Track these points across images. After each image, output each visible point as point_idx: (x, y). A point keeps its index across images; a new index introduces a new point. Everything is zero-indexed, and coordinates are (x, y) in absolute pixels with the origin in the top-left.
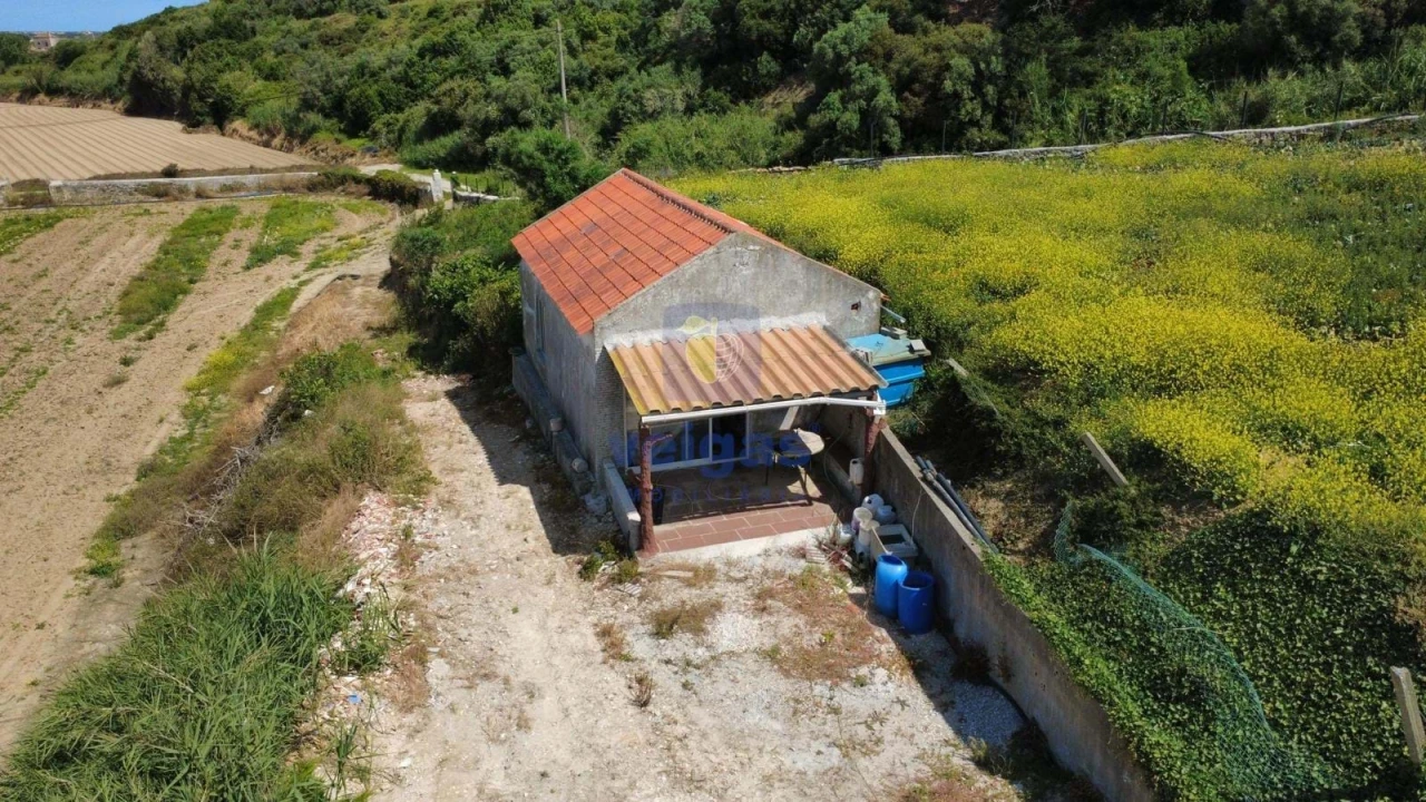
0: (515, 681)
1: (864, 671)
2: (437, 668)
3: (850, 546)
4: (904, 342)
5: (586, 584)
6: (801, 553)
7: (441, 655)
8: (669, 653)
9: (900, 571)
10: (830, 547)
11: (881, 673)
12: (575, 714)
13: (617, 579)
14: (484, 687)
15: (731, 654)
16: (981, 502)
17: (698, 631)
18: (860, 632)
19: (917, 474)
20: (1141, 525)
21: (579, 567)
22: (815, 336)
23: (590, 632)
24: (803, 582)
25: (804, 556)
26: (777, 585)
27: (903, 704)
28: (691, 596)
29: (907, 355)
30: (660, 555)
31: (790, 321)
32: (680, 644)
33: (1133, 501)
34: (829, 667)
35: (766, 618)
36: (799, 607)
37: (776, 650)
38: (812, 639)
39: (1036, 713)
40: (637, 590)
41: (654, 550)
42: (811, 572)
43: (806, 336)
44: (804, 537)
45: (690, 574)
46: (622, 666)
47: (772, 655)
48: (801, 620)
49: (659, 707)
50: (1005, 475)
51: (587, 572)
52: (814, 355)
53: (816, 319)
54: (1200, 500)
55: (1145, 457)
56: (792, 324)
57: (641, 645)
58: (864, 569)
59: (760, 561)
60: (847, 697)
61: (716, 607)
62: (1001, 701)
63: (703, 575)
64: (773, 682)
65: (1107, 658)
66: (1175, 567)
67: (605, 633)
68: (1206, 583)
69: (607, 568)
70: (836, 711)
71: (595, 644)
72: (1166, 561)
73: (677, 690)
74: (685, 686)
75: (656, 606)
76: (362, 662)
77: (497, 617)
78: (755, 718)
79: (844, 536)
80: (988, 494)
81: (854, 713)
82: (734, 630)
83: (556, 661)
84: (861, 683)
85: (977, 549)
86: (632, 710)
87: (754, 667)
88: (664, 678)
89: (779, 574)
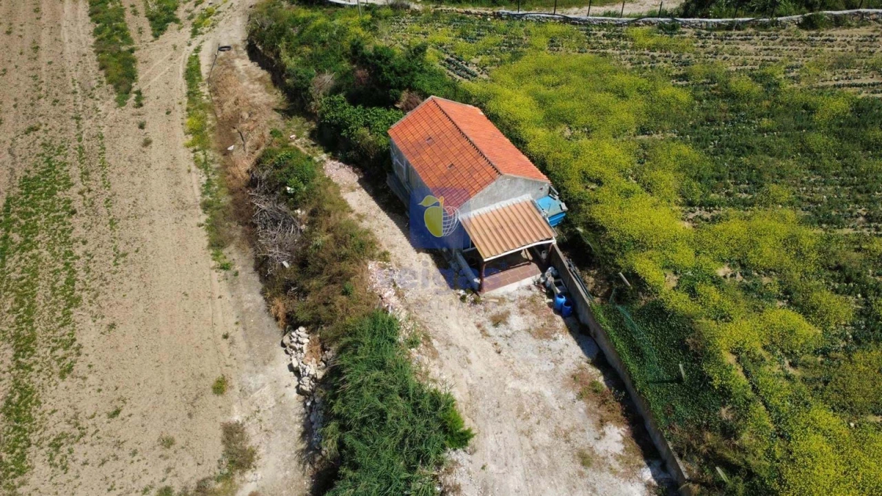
0: (460, 345)
1: (556, 335)
2: (435, 343)
3: (544, 284)
4: (558, 202)
5: (464, 304)
6: (529, 288)
7: (434, 338)
8: (500, 333)
9: (563, 300)
10: (538, 284)
11: (561, 336)
12: (482, 357)
13: (475, 302)
14: (451, 349)
15: (518, 331)
16: (587, 277)
17: (506, 323)
18: (551, 319)
19: (568, 268)
20: (633, 298)
21: (459, 297)
22: (529, 207)
23: (473, 325)
24: (532, 300)
25: (530, 289)
26: (524, 302)
27: (567, 345)
28: (500, 309)
29: (560, 211)
30: (486, 293)
31: (519, 199)
32: (502, 329)
33: (631, 291)
34: (546, 334)
35: (525, 317)
36: (533, 311)
37: (530, 329)
38: (539, 325)
39: (603, 349)
40: (482, 307)
41: (484, 292)
42: (534, 296)
43: (526, 207)
44: (529, 281)
45: (497, 301)
46: (488, 338)
47: (529, 331)
48: (534, 317)
49: (504, 353)
50: (594, 269)
51: (463, 299)
52: (531, 219)
53: (527, 197)
54: (649, 294)
55: (634, 277)
56: (520, 201)
57: (491, 330)
58: (551, 294)
59: (517, 292)
60: (553, 345)
61: (508, 313)
62: (593, 343)
63: (501, 300)
64: (532, 342)
65: (622, 340)
66: (640, 313)
67: (479, 326)
68: (648, 321)
69: (470, 297)
70: (550, 350)
71: (478, 331)
72: (638, 311)
73: (506, 346)
74: (508, 345)
75: (490, 314)
76: (413, 343)
77: (443, 321)
78: (530, 354)
79: (542, 281)
80: (589, 275)
81: (555, 350)
82: (516, 322)
83: (468, 338)
84: (555, 339)
85: (588, 301)
86: (497, 355)
87: (525, 335)
88: (501, 342)
89: (524, 298)
